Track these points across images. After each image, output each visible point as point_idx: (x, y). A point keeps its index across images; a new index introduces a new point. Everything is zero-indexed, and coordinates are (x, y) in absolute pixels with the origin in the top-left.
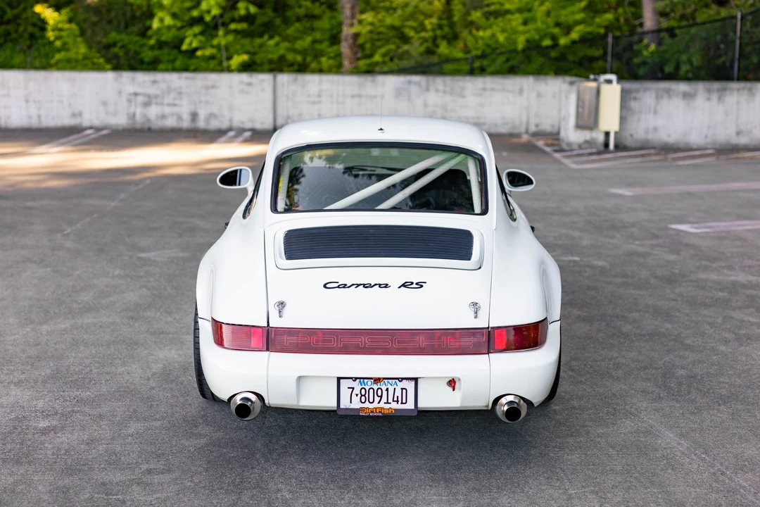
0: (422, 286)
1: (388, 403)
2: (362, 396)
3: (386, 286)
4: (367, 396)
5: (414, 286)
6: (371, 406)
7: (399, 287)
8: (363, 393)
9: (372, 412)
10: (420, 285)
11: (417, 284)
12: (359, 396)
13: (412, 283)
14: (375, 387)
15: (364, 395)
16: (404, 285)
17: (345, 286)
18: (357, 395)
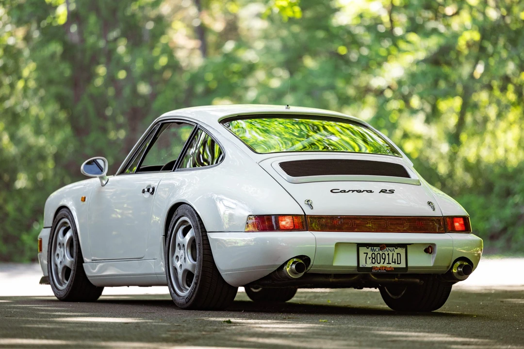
0: (393, 192)
1: (389, 263)
2: (373, 258)
3: (371, 192)
4: (376, 258)
5: (388, 192)
6: (379, 266)
7: (380, 192)
8: (373, 256)
9: (380, 269)
10: (392, 192)
11: (389, 191)
12: (371, 258)
13: (386, 190)
14: (381, 252)
15: (374, 258)
16: (382, 191)
17: (345, 191)
18: (370, 258)
